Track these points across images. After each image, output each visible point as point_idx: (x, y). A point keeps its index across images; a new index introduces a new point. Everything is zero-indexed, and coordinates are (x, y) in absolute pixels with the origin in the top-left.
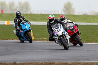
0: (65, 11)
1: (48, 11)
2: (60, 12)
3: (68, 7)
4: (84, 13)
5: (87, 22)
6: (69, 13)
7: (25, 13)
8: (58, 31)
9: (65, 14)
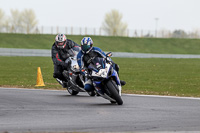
1: (72, 29)
4: (145, 34)
5: (152, 52)
7: (26, 33)
9: (107, 34)
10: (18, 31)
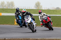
0: (36, 7)
2: (33, 8)
3: (38, 5)
6: (38, 8)
8: (28, 20)
9: (36, 9)
10: (9, 8)
